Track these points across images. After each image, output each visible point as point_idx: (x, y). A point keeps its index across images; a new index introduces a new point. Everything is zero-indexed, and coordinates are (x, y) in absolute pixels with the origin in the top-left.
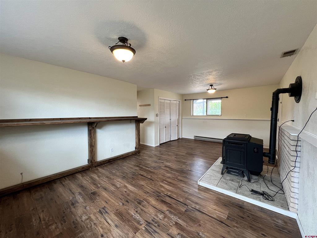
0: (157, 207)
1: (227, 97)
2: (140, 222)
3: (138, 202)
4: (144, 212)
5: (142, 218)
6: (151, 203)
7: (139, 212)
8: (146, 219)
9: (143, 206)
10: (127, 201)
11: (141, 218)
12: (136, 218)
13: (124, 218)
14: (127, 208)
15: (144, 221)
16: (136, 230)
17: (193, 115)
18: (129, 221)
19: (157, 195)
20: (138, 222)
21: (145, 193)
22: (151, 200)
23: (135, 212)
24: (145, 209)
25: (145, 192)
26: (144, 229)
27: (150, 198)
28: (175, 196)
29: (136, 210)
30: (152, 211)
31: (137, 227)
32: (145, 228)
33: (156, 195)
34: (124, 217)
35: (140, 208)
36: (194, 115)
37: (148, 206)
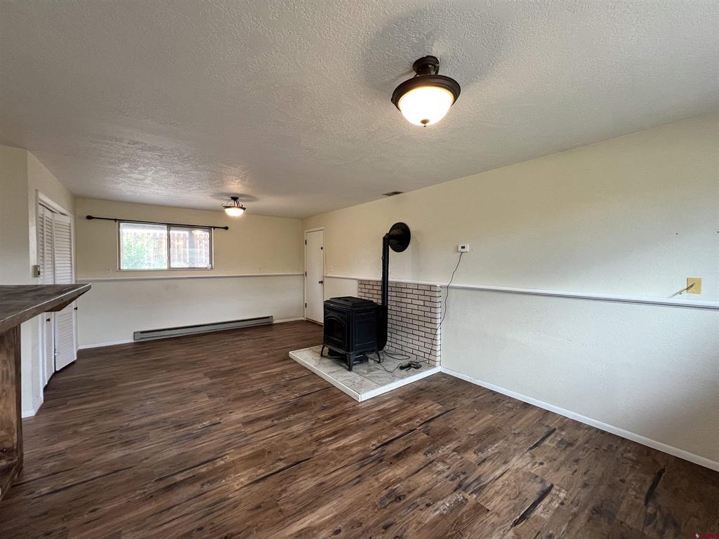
0: (415, 467)
1: (227, 228)
2: (458, 502)
3: (396, 500)
4: (429, 490)
5: (447, 496)
6: (403, 477)
7: (428, 501)
8: (450, 490)
9: (410, 492)
10: (386, 527)
11: (449, 498)
12: (449, 507)
13: (449, 534)
14: (414, 526)
15: (456, 494)
16: (479, 509)
17: (119, 269)
18: (458, 522)
19: (376, 462)
20: (460, 504)
21: (358, 483)
22: (390, 474)
23: (431, 508)
24: (419, 489)
25: (355, 481)
26: (475, 496)
27: (383, 476)
28: (384, 437)
29: (422, 506)
30: (428, 476)
31: (472, 507)
32: (472, 493)
33: (372, 465)
34: (446, 533)
35: (417, 498)
36: (122, 268)
37: (411, 483)
